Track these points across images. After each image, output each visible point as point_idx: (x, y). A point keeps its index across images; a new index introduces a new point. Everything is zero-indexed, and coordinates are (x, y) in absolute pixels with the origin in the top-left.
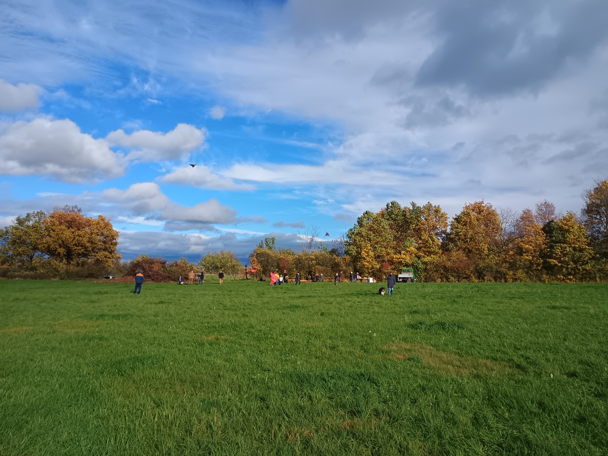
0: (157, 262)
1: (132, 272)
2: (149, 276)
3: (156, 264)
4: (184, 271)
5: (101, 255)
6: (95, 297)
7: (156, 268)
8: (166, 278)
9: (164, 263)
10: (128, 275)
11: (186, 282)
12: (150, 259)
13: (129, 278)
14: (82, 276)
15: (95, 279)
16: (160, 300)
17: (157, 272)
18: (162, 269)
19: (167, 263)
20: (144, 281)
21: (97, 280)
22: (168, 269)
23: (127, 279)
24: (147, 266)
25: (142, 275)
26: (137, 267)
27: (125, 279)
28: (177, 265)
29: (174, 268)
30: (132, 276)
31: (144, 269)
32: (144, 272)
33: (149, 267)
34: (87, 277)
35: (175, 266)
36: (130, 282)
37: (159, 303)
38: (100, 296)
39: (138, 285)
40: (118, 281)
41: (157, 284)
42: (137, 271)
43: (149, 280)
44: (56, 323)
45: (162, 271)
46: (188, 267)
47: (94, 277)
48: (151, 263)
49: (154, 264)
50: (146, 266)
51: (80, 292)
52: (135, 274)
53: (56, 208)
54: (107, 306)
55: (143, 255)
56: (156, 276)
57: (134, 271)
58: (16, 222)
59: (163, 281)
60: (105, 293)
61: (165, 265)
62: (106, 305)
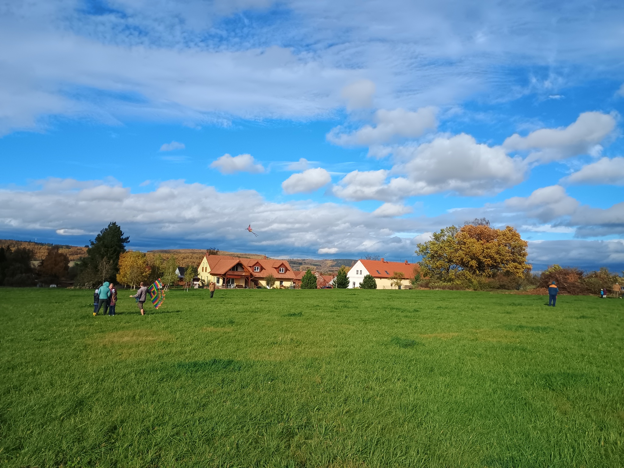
0: (572, 273)
1: (544, 284)
2: (564, 288)
3: (572, 275)
4: (606, 282)
5: (511, 266)
6: (509, 308)
7: (572, 279)
8: (584, 290)
9: (581, 274)
10: (540, 287)
11: (611, 296)
12: (564, 270)
13: (542, 290)
14: (494, 288)
15: (506, 290)
16: (581, 315)
17: (573, 284)
18: (579, 281)
19: (585, 273)
20: (559, 294)
21: (509, 292)
22: (586, 281)
23: (539, 291)
24: (561, 277)
25: (556, 287)
26: (550, 279)
27: (537, 291)
28: (596, 276)
29: (593, 280)
30: (545, 288)
31: (557, 280)
32: (558, 284)
33: (564, 278)
34: (498, 288)
35: (595, 277)
36: (543, 294)
37: (580, 318)
38: (515, 308)
39: (553, 297)
40: (530, 293)
41: (574, 297)
42: (549, 283)
43: (564, 293)
44: (478, 331)
45: (578, 283)
46: (610, 278)
47: (505, 289)
48: (565, 274)
49: (568, 275)
50: (559, 277)
51: (494, 303)
52: (548, 286)
53: (466, 222)
54: (524, 317)
55: (555, 265)
56: (572, 288)
57: (547, 282)
58: (433, 237)
59: (581, 294)
60: (519, 305)
61: (582, 276)
62: (522, 317)
